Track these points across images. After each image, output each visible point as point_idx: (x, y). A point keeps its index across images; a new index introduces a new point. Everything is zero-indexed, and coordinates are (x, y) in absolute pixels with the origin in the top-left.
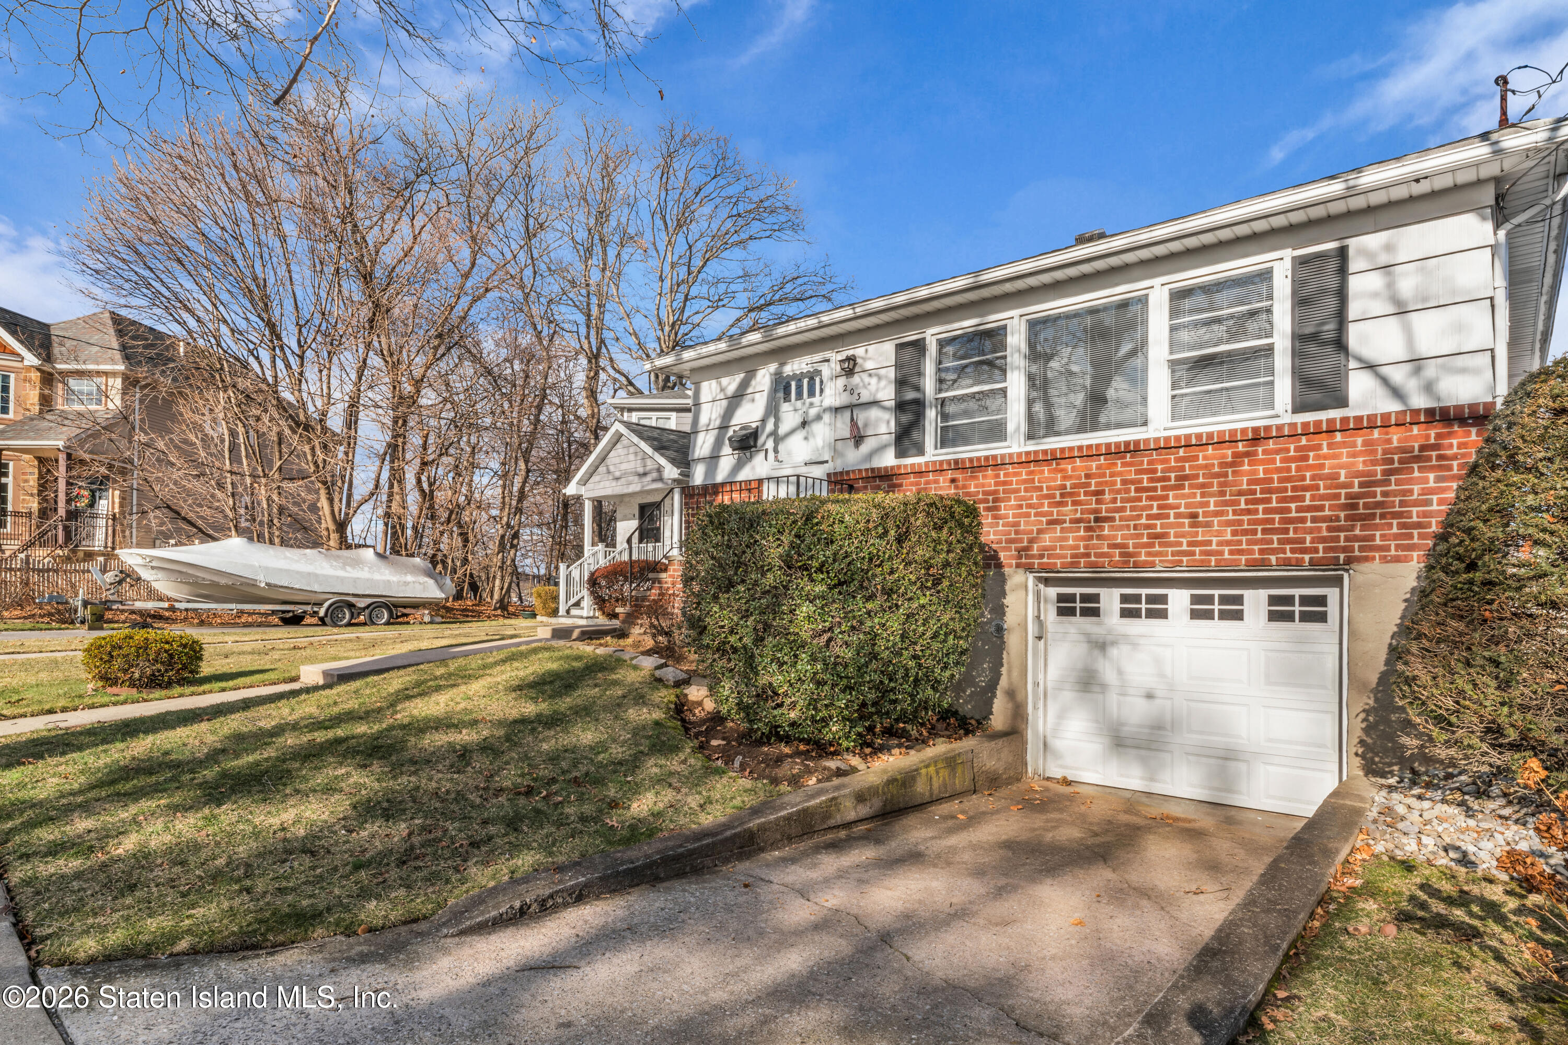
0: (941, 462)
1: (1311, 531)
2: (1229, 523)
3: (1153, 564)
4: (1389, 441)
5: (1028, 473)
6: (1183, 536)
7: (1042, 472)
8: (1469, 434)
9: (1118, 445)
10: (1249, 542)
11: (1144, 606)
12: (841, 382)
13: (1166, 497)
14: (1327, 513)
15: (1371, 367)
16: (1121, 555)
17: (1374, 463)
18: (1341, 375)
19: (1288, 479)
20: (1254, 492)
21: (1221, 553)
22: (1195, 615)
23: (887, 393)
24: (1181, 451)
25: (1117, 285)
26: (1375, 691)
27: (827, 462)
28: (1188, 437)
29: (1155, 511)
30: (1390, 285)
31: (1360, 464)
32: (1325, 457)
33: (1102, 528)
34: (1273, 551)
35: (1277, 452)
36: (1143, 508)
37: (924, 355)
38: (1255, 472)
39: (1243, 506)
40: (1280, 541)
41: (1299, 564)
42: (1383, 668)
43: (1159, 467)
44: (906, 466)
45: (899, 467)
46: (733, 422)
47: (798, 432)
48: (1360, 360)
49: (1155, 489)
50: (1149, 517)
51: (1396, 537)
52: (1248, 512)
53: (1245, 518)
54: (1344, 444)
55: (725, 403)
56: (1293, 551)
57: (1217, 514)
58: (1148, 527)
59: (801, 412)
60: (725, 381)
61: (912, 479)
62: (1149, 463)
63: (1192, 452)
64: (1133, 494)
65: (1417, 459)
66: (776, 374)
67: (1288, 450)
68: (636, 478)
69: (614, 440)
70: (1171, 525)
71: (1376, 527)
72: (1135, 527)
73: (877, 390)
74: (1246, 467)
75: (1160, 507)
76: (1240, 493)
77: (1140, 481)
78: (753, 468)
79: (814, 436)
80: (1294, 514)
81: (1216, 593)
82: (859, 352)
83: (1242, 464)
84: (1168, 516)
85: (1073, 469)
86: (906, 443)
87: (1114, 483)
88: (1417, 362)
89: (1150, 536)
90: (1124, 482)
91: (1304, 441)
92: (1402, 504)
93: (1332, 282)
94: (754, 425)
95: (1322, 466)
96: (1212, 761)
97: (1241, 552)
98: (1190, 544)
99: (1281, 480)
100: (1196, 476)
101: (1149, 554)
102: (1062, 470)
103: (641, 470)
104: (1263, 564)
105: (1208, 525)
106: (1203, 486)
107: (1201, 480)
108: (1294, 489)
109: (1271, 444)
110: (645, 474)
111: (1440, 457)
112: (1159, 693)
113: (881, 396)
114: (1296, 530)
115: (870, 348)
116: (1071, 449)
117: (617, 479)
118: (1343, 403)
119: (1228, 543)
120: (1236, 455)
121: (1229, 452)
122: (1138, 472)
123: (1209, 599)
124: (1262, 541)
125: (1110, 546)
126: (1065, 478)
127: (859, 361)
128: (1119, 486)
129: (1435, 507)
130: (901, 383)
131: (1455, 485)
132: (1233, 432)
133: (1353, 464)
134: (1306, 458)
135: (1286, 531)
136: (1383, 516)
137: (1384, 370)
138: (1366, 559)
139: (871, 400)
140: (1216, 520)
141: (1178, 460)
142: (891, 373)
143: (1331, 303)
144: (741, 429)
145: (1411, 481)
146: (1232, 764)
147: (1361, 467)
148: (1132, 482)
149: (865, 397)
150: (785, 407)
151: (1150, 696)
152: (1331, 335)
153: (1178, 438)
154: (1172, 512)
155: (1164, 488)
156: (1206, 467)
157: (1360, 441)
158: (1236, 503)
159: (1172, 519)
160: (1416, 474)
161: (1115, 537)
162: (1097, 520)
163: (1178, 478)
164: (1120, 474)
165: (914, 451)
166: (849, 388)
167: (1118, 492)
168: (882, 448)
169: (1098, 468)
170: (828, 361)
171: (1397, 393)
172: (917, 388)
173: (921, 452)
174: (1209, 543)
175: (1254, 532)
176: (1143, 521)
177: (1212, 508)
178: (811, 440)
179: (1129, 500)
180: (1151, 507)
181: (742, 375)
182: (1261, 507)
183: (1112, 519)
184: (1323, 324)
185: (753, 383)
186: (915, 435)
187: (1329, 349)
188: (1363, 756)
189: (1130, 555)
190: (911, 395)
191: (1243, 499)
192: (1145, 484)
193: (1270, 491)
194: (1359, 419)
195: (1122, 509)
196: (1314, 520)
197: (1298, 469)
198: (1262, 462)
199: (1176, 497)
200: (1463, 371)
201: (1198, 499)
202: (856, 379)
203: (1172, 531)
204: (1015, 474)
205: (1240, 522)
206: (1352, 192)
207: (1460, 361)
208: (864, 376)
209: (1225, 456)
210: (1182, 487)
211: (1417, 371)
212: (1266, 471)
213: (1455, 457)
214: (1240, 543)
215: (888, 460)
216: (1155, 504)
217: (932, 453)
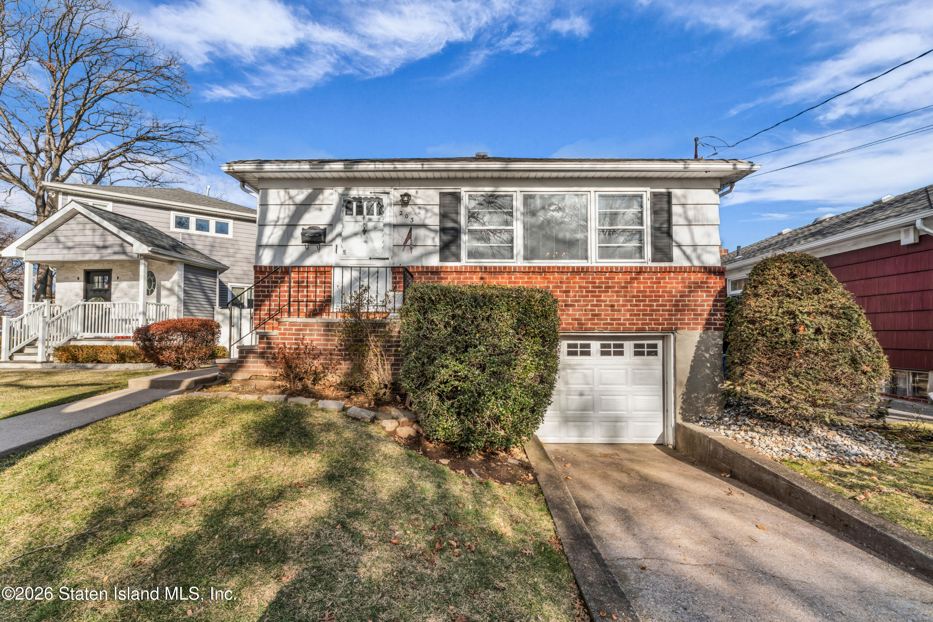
0: (476, 267)
1: (662, 315)
2: (629, 310)
3: (594, 329)
4: (690, 279)
5: (529, 278)
6: (608, 316)
7: (537, 278)
8: (716, 279)
9: (578, 268)
10: (637, 320)
11: (579, 350)
12: (397, 209)
13: (600, 296)
14: (668, 308)
15: (679, 246)
16: (578, 324)
17: (685, 287)
18: (670, 248)
19: (653, 292)
20: (639, 296)
21: (625, 324)
22: (603, 353)
23: (434, 221)
24: (607, 274)
25: (572, 186)
26: (686, 385)
27: (388, 259)
28: (612, 268)
29: (595, 303)
30: (685, 212)
31: (680, 287)
32: (667, 283)
33: (569, 310)
34: (647, 324)
35: (649, 279)
36: (589, 301)
37: (460, 203)
38: (639, 287)
39: (634, 303)
40: (650, 320)
41: (657, 330)
42: (688, 375)
43: (597, 281)
44: (447, 267)
45: (441, 267)
46: (302, 222)
47: (359, 236)
48: (676, 243)
49: (595, 292)
50: (592, 306)
51: (693, 319)
52: (637, 305)
53: (635, 308)
54: (674, 278)
55: (293, 208)
56: (655, 324)
57: (624, 306)
58: (592, 310)
59: (361, 224)
60: (293, 192)
61: (454, 275)
62: (592, 278)
63: (613, 275)
64: (584, 293)
65: (700, 287)
66: (343, 195)
67: (653, 278)
68: (94, 250)
69: (68, 217)
70: (603, 310)
71: (685, 315)
72: (586, 310)
73: (425, 218)
74: (636, 285)
75: (597, 301)
76: (633, 297)
77: (588, 287)
78: (320, 257)
79: (372, 241)
80: (655, 308)
81: (612, 343)
82: (412, 192)
83: (634, 283)
84: (601, 306)
85: (554, 278)
86: (447, 253)
87: (575, 287)
88: (695, 246)
89: (592, 315)
90: (580, 287)
91: (659, 275)
92: (695, 305)
93: (665, 206)
94: (322, 227)
95: (666, 287)
96: (609, 424)
97: (633, 324)
98: (611, 319)
99: (650, 292)
100: (614, 287)
101: (592, 324)
102: (547, 278)
103: (101, 244)
104: (642, 330)
105: (619, 311)
106: (617, 292)
107: (616, 289)
108: (656, 296)
109: (646, 275)
110: (105, 247)
111: (708, 287)
112: (586, 393)
113: (428, 222)
114: (656, 315)
115: (419, 191)
116: (554, 267)
117: (69, 248)
118: (671, 260)
119: (628, 320)
120: (632, 279)
121: (629, 277)
122: (587, 283)
123: (609, 346)
124: (642, 319)
125: (572, 319)
126: (548, 282)
127: (412, 198)
128: (577, 289)
129: (706, 308)
130: (443, 216)
131: (712, 299)
132: (631, 268)
133: (678, 287)
134: (660, 283)
135: (652, 315)
136: (688, 310)
137: (684, 248)
138: (683, 328)
139: (421, 223)
140: (623, 308)
141: (606, 278)
142: (437, 210)
143: (665, 216)
144: (310, 228)
145: (698, 296)
146: (618, 424)
147: (680, 289)
148: (584, 287)
149: (417, 221)
150: (347, 218)
151: (581, 394)
152: (666, 230)
153: (607, 268)
154: (603, 304)
155: (599, 292)
156: (618, 283)
157: (680, 277)
158: (632, 301)
159: (603, 307)
160: (700, 293)
161: (575, 315)
162: (566, 306)
163: (606, 287)
164: (578, 283)
165: (453, 258)
166: (404, 213)
167: (577, 292)
168: (428, 254)
169: (567, 278)
170: (388, 193)
171: (688, 258)
172: (456, 222)
173: (458, 259)
174: (620, 319)
175: (639, 315)
176: (589, 307)
177: (621, 303)
178: (370, 243)
179: (583, 296)
180: (593, 301)
181: (310, 191)
182: (642, 304)
183: (574, 306)
184: (662, 224)
185: (321, 197)
186: (453, 248)
187: (665, 235)
188: (682, 414)
189: (582, 324)
190: (450, 225)
191: (634, 299)
192: (590, 289)
193: (646, 296)
194: (676, 268)
195: (578, 301)
196: (663, 311)
197: (657, 287)
198: (643, 283)
199: (605, 296)
200: (710, 252)
201: (615, 298)
202: (409, 209)
203: (603, 313)
204: (521, 278)
205: (633, 310)
206: (686, 170)
207: (709, 248)
208: (415, 208)
209: (627, 279)
210: (608, 292)
211: (695, 250)
212: (644, 287)
213: (712, 287)
214: (633, 320)
215: (434, 261)
216: (595, 299)
217: (465, 262)
